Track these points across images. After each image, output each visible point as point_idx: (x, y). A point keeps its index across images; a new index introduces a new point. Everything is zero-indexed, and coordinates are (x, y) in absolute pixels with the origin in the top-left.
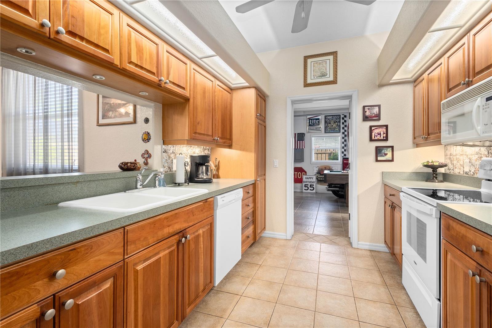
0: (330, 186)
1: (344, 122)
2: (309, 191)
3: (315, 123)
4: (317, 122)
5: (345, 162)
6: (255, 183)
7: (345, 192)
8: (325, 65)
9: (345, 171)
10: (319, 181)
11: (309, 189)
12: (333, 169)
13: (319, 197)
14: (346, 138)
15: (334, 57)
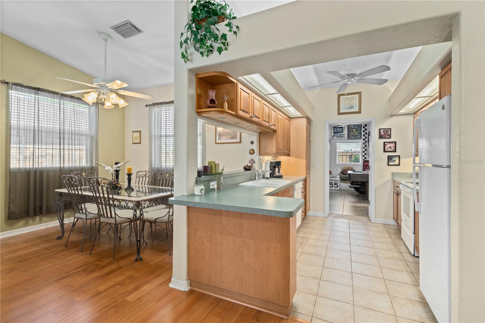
0: (352, 183)
1: (364, 130)
2: (333, 188)
3: (339, 130)
4: (341, 130)
5: (365, 164)
6: (306, 179)
7: (365, 189)
8: (353, 101)
9: (365, 172)
10: (343, 180)
11: (334, 187)
12: (355, 169)
13: (343, 192)
14: (367, 144)
15: (359, 95)
